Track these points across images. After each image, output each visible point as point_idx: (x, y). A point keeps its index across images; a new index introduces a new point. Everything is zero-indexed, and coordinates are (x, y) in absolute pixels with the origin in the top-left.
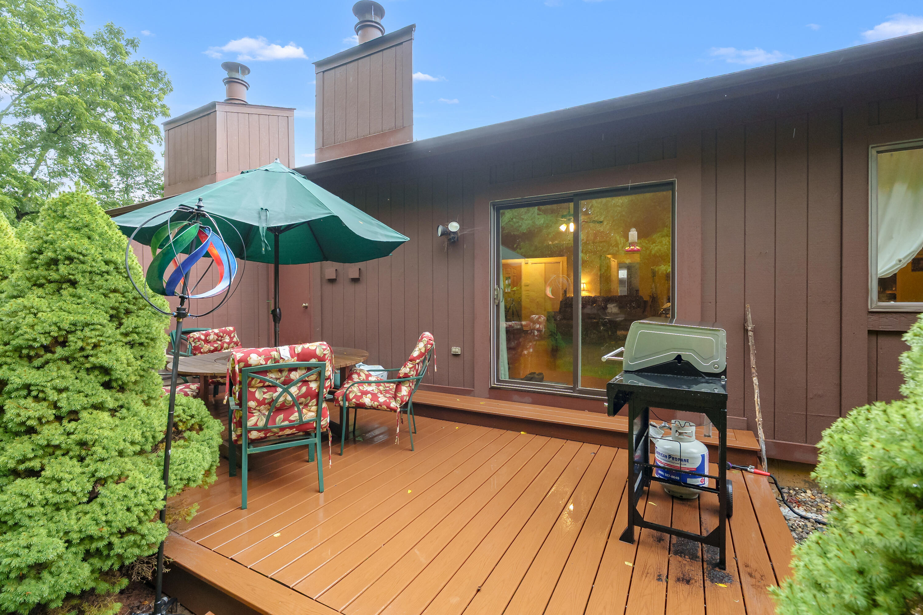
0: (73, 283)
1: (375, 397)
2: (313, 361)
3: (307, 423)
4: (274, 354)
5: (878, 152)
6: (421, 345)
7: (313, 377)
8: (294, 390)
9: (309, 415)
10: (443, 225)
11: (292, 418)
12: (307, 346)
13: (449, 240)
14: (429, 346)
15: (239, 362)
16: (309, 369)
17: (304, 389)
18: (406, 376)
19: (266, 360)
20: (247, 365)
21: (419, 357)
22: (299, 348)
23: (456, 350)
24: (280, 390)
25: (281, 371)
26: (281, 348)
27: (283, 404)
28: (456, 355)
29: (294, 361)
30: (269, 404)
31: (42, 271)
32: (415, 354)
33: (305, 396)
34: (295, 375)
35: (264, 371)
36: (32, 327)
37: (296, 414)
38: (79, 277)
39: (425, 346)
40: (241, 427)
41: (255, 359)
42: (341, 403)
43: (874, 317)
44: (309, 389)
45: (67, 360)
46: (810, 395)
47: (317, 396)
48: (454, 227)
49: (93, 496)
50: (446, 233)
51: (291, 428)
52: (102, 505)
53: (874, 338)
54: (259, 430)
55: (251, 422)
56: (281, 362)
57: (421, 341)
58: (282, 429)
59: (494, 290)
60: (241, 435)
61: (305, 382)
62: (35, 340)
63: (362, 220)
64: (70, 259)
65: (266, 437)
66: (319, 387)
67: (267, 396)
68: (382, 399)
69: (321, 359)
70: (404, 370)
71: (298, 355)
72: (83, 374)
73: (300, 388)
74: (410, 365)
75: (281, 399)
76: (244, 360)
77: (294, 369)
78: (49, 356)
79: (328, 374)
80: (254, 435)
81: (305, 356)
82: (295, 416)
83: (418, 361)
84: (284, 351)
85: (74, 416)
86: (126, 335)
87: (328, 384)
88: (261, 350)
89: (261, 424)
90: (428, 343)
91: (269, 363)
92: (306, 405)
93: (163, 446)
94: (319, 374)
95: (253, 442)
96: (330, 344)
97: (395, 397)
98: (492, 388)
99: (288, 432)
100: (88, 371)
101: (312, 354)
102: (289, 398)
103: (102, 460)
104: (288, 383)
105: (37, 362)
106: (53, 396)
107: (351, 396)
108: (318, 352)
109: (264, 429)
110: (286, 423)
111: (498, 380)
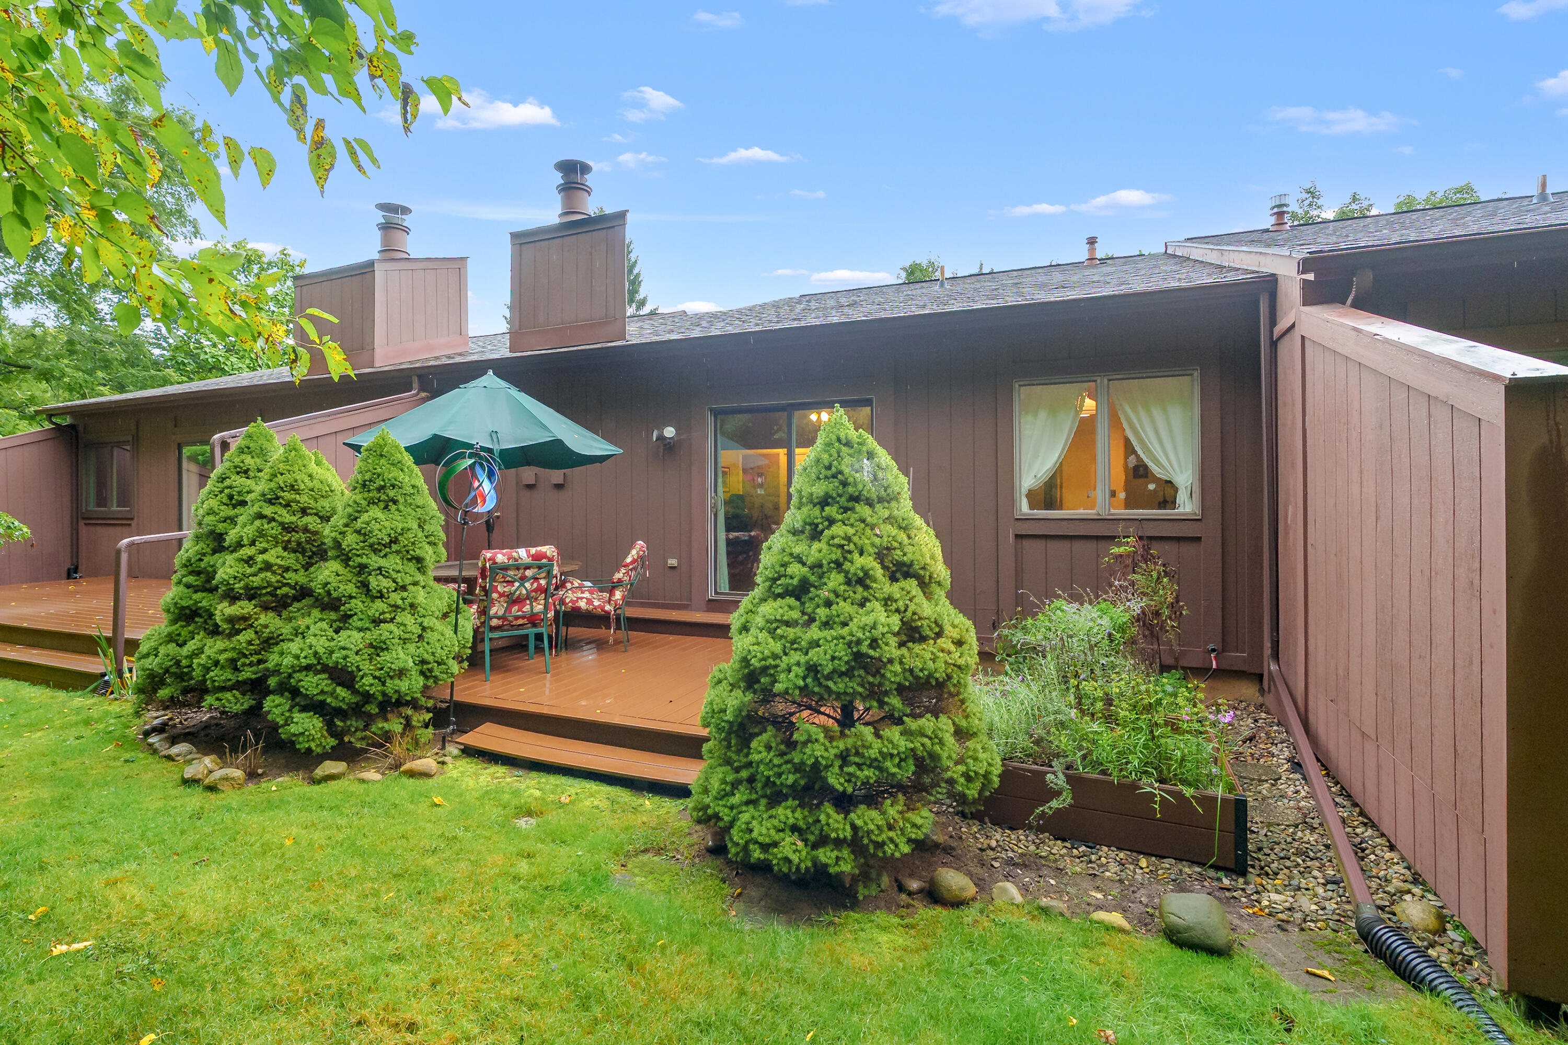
0: (395, 502)
1: (589, 602)
2: (544, 561)
3: (537, 614)
4: (514, 554)
5: (1020, 386)
6: (634, 552)
7: (543, 575)
8: (527, 585)
9: (539, 608)
10: (658, 429)
11: (524, 609)
12: (539, 548)
13: (665, 445)
14: (641, 553)
15: (489, 560)
16: (540, 568)
17: (535, 585)
18: (620, 581)
19: (509, 559)
20: (495, 563)
21: (632, 563)
22: (533, 551)
23: (673, 562)
24: (517, 584)
25: (518, 569)
26: (519, 550)
27: (518, 597)
28: (672, 568)
29: (529, 560)
30: (508, 596)
31: (374, 494)
32: (629, 560)
33: (535, 591)
34: (529, 573)
35: (505, 568)
36: (380, 530)
37: (528, 607)
38: (399, 498)
39: (638, 553)
40: (485, 614)
41: (501, 558)
42: (558, 607)
43: (1019, 523)
44: (539, 585)
45: (398, 552)
46: (978, 591)
47: (545, 591)
48: (669, 432)
49: (420, 637)
50: (661, 438)
51: (523, 617)
52: (428, 643)
53: (1019, 541)
54: (499, 618)
55: (493, 611)
56: (520, 561)
57: (633, 548)
58: (517, 618)
59: (711, 498)
60: (484, 622)
61: (536, 579)
62: (382, 539)
63: (577, 434)
64: (393, 486)
65: (503, 625)
66: (547, 584)
67: (506, 589)
68: (596, 603)
69: (550, 559)
70: (618, 576)
71: (532, 556)
72: (405, 562)
73: (532, 584)
74: (623, 571)
75: (518, 593)
76: (492, 559)
77: (528, 567)
78: (387, 550)
79: (555, 572)
80: (495, 622)
81: (538, 557)
82: (527, 608)
83: (631, 567)
84: (522, 552)
85: (404, 588)
86: (426, 537)
87: (554, 581)
88: (504, 551)
89: (501, 613)
90: (640, 550)
91: (511, 562)
92: (536, 599)
93: (453, 615)
94: (549, 572)
95: (493, 629)
96: (557, 548)
97: (609, 602)
98: (710, 600)
99: (520, 622)
100: (409, 560)
101: (542, 556)
102: (524, 592)
103: (424, 616)
104: (523, 579)
105: (382, 554)
106: (394, 575)
107: (567, 600)
108: (548, 554)
109: (503, 618)
110: (520, 613)
111: (716, 593)
